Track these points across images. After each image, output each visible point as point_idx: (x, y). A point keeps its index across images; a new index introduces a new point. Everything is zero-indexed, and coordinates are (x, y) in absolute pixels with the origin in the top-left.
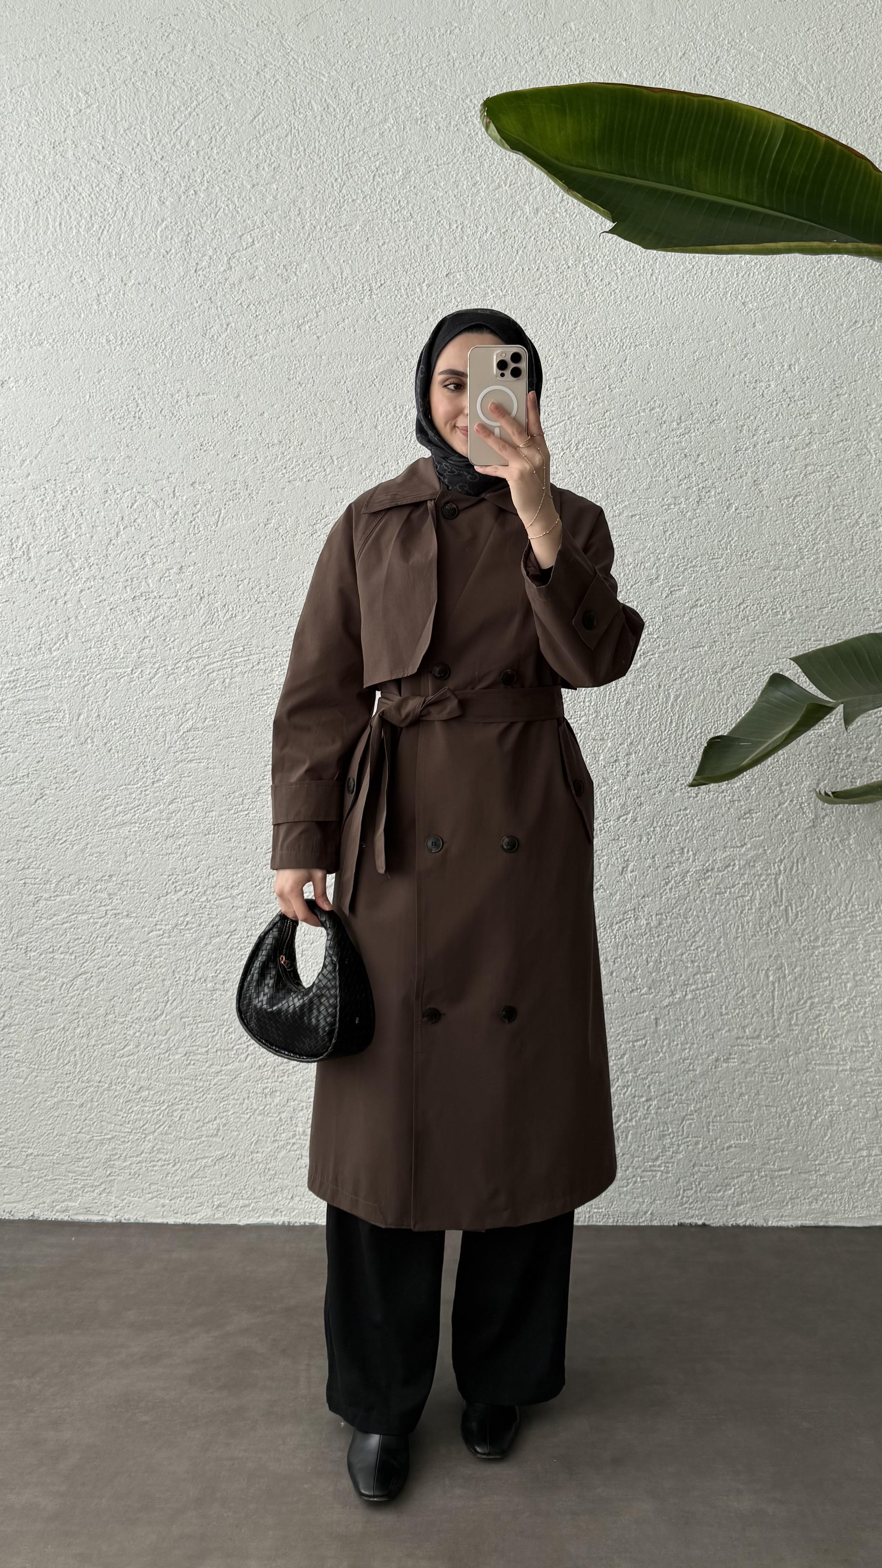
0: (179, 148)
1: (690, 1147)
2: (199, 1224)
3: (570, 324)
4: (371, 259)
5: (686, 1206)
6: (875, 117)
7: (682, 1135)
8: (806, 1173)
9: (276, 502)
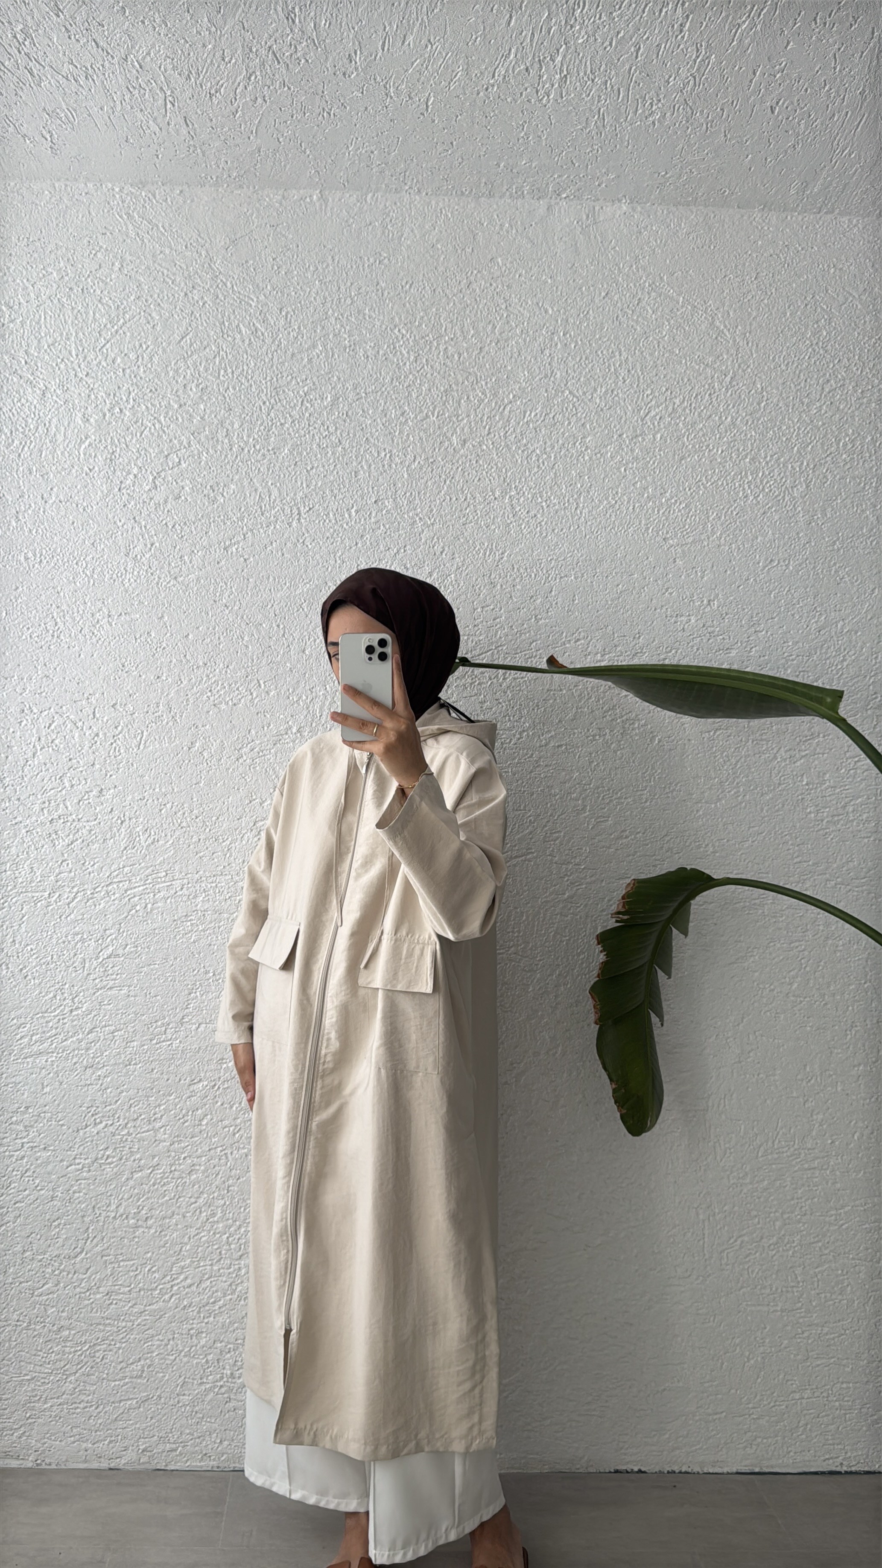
0: (106, 367)
3: (497, 554)
4: (299, 483)
6: (788, 363)
9: (200, 726)
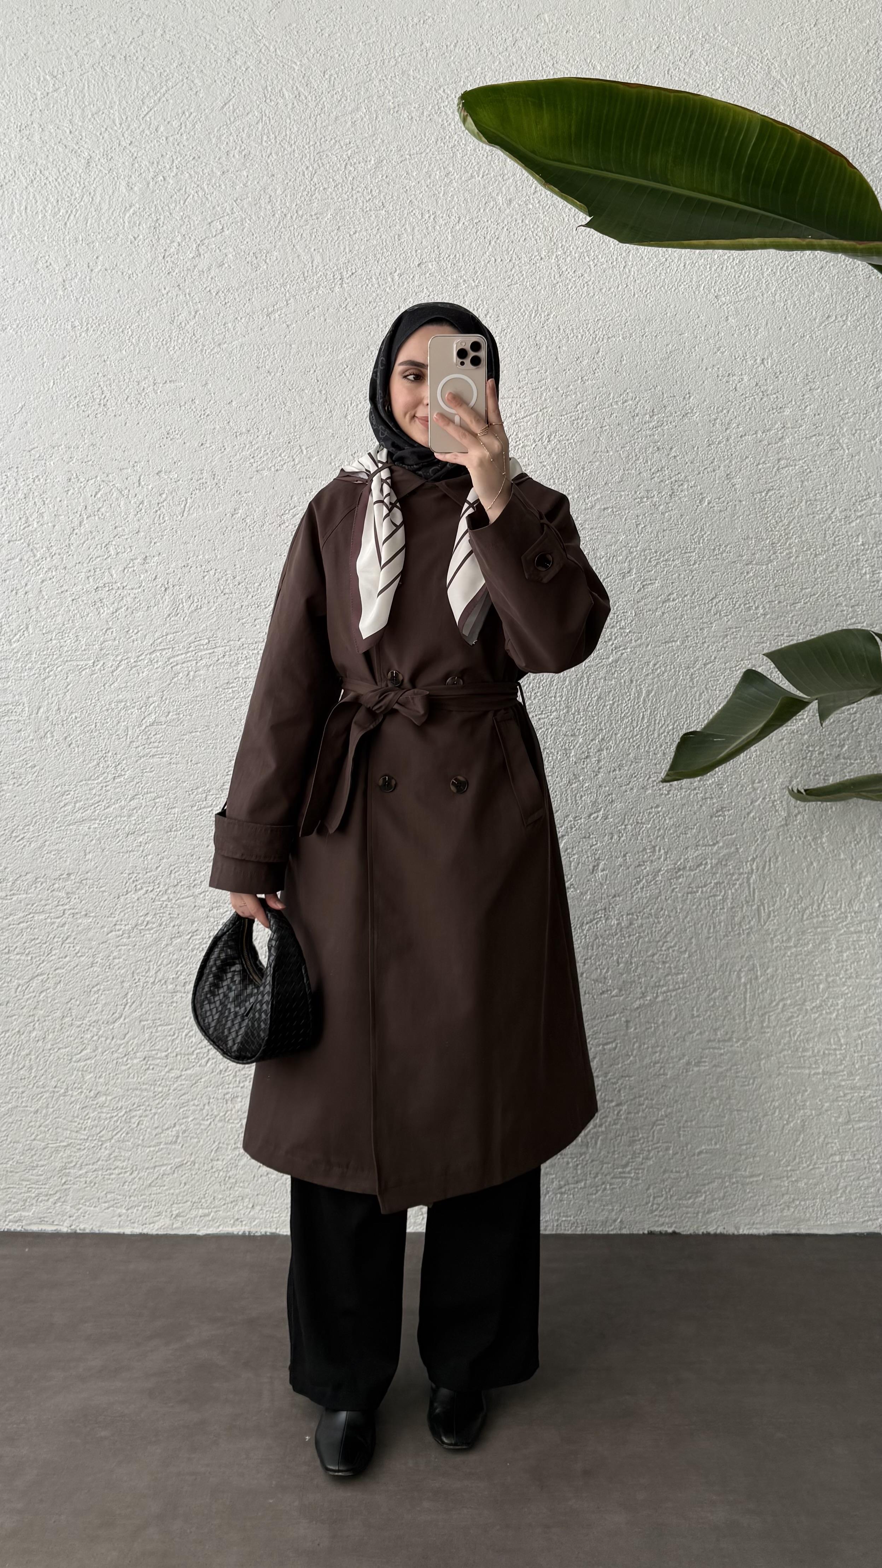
0: (148, 134)
1: (661, 1153)
2: (157, 1235)
3: (543, 316)
4: (342, 248)
5: (655, 1213)
6: (849, 112)
7: (652, 1141)
8: (777, 1179)
9: (243, 492)
